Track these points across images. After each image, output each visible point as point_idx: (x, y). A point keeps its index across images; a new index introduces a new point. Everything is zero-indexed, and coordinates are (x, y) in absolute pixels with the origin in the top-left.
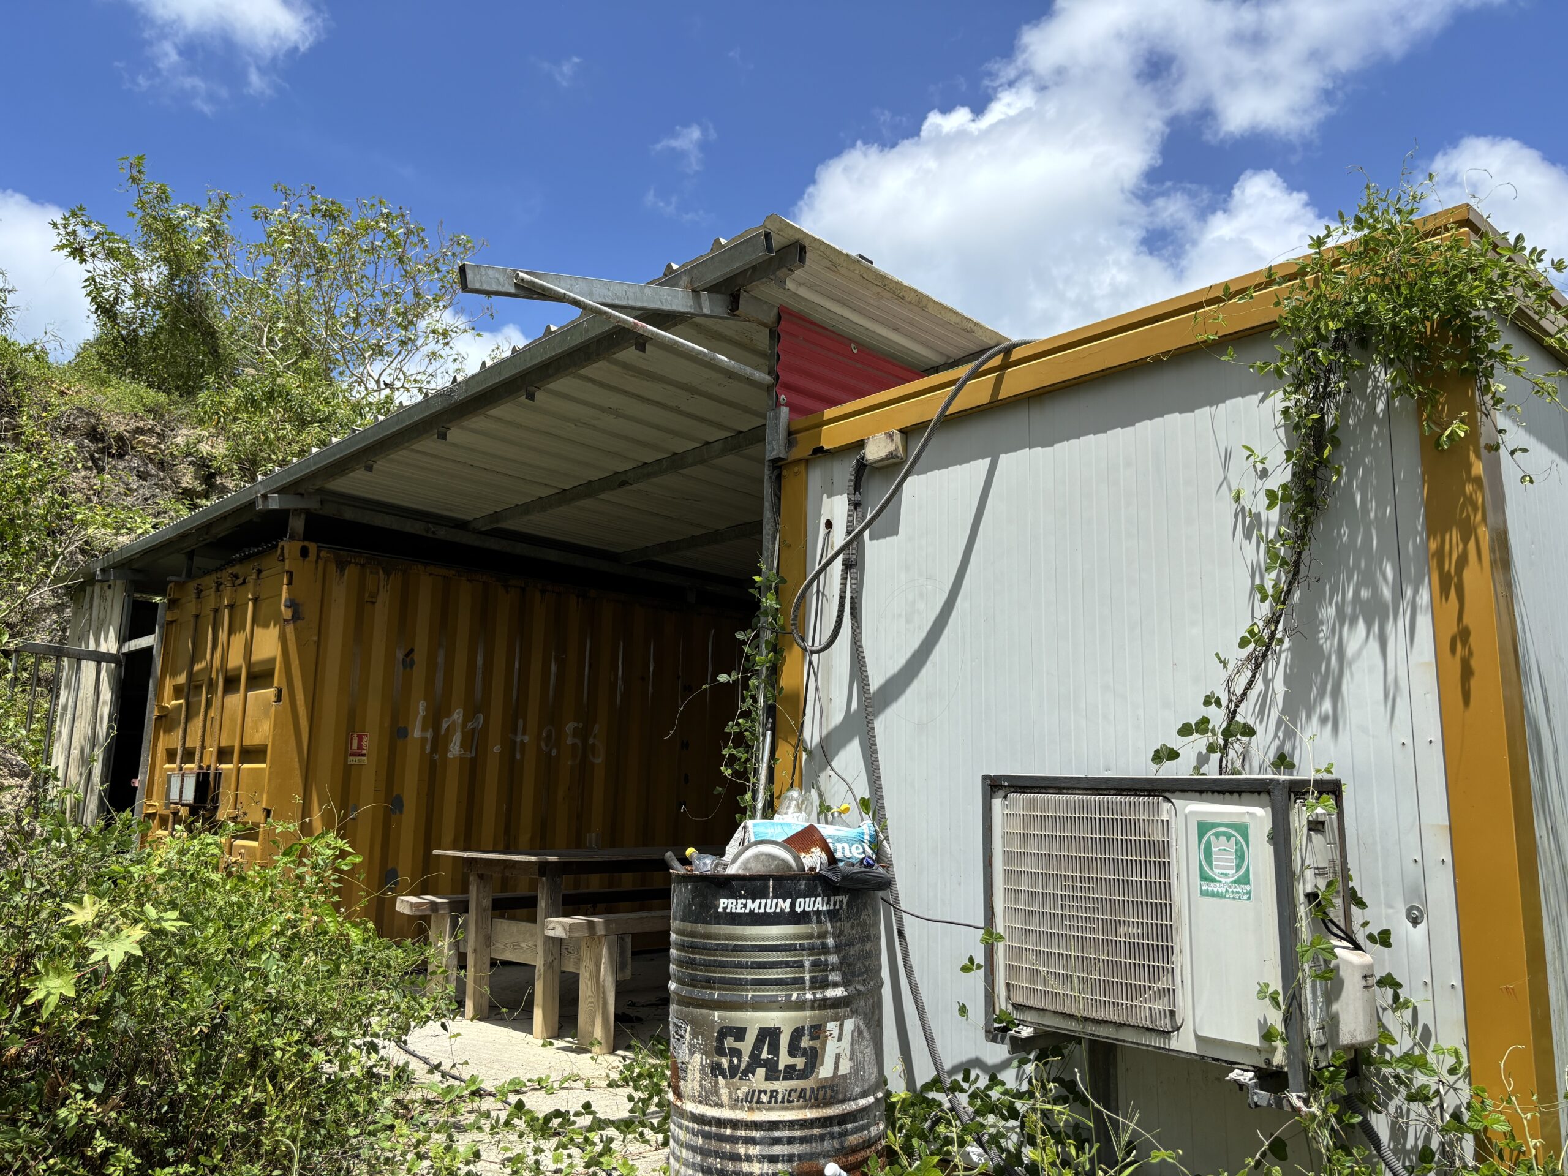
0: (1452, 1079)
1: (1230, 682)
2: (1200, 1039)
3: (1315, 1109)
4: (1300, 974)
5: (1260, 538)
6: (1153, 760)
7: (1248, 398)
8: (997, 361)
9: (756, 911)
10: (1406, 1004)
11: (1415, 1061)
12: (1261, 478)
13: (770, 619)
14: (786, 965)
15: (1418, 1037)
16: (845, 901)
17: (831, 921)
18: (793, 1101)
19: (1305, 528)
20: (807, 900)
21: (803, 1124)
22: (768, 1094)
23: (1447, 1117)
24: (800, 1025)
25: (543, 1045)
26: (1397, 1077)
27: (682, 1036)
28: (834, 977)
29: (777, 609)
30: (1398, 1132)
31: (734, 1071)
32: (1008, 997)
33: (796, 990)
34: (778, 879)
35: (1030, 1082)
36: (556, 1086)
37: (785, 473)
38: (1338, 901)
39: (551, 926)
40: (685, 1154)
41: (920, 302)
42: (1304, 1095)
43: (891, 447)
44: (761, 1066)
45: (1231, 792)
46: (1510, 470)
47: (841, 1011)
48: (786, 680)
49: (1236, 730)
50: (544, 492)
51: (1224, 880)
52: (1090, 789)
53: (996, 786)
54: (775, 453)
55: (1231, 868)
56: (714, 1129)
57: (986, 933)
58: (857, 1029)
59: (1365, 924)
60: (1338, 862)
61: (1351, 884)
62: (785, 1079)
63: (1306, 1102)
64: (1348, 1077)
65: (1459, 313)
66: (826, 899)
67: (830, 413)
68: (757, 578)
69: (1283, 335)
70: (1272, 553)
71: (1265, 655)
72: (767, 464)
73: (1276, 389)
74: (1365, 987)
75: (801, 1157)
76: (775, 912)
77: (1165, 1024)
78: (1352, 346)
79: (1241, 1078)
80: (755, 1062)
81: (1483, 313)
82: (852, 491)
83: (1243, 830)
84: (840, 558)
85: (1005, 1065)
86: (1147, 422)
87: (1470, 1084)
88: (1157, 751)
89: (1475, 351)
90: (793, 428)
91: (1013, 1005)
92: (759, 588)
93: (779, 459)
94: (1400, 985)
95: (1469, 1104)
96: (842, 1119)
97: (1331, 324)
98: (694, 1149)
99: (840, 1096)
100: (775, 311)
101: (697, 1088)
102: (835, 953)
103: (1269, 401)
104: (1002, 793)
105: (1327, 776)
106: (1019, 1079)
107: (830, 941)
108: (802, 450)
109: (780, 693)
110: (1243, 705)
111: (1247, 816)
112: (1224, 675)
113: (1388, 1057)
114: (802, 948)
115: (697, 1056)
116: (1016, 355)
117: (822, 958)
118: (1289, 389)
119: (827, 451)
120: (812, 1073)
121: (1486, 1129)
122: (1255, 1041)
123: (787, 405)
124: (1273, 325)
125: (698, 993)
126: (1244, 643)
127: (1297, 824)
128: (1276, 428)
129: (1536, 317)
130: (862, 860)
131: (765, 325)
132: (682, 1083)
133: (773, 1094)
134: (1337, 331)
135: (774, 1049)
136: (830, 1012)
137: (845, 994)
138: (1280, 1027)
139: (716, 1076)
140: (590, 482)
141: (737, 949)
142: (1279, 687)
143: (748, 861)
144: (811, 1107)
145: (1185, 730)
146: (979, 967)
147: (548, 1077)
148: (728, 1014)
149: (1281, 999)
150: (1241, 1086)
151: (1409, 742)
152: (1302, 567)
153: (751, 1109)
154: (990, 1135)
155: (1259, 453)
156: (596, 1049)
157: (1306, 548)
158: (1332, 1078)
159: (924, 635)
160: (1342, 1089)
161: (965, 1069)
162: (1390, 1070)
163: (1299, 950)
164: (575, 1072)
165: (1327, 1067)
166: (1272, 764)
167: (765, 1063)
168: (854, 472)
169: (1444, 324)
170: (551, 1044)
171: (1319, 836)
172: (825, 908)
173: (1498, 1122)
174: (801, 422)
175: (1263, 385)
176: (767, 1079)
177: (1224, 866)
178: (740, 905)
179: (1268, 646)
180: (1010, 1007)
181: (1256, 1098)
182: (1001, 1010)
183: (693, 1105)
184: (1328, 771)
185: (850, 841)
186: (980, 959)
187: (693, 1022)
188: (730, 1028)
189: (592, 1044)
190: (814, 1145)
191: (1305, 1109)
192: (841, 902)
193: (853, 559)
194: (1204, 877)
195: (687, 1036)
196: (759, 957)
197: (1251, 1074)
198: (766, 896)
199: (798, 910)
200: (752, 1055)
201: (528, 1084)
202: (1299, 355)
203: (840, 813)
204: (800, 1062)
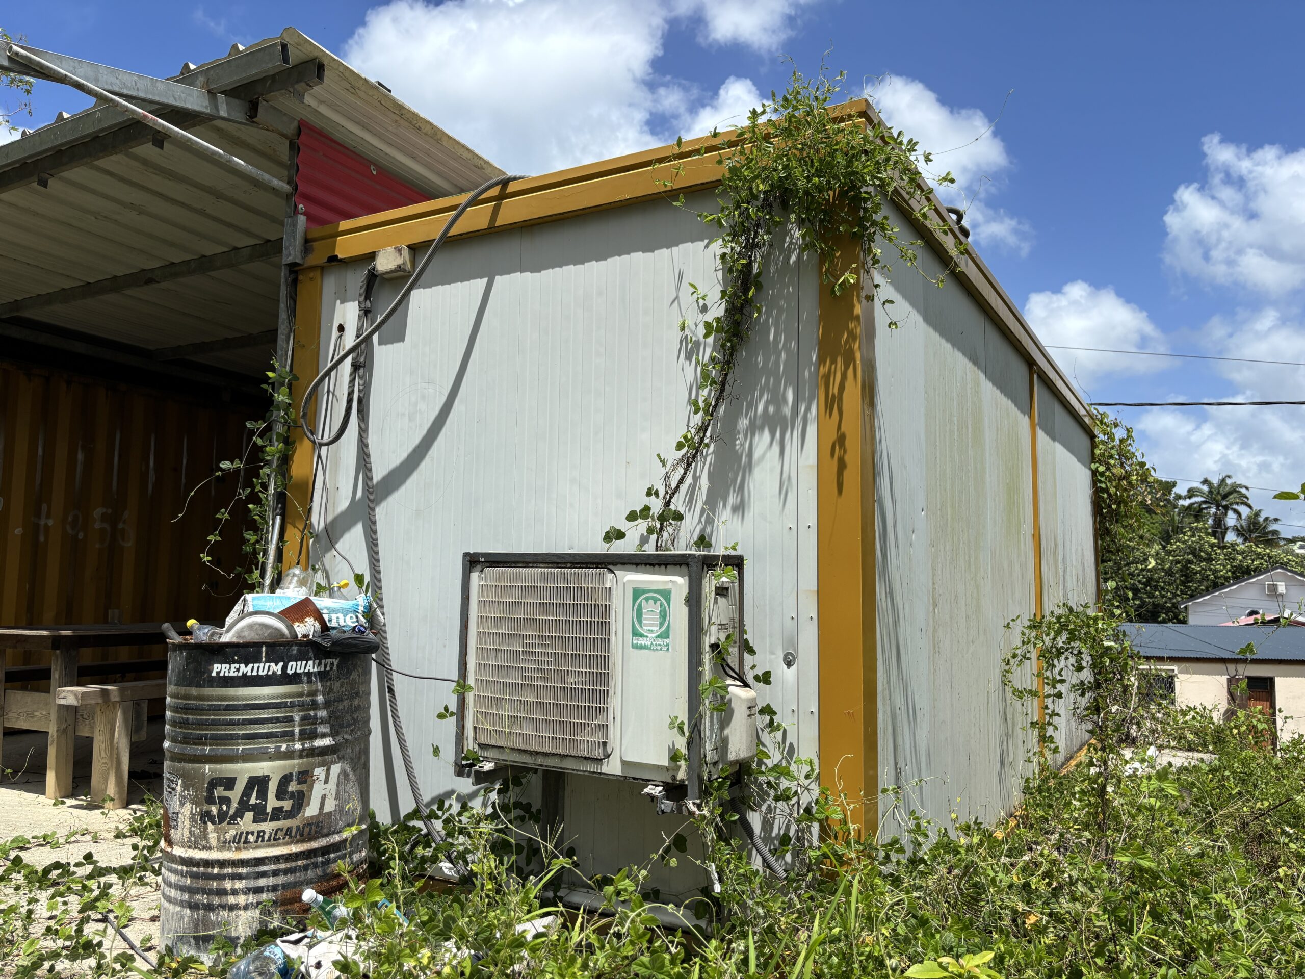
0: (807, 782)
1: (667, 477)
2: (625, 763)
3: (705, 812)
4: (701, 708)
5: (698, 362)
6: (604, 539)
7: (696, 243)
8: (495, 191)
9: (249, 674)
10: (778, 728)
11: (781, 771)
12: (702, 312)
13: (282, 414)
14: (277, 720)
15: (785, 752)
16: (336, 663)
17: (321, 681)
18: (279, 839)
19: (731, 354)
20: (299, 663)
21: (288, 858)
22: (256, 834)
23: (802, 811)
24: (288, 772)
25: (55, 804)
26: (769, 783)
27: (173, 789)
28: (322, 729)
29: (290, 404)
30: (767, 825)
31: (222, 816)
32: (475, 739)
33: (285, 742)
34: (271, 646)
35: (494, 807)
36: (62, 840)
37: (301, 277)
38: (734, 650)
39: (63, 695)
40: (173, 893)
41: (435, 135)
42: (698, 801)
43: (400, 261)
44: (250, 810)
45: (660, 565)
46: (881, 317)
47: (328, 758)
48: (297, 469)
49: (670, 516)
50: (68, 284)
51: (650, 635)
52: (552, 563)
53: (474, 562)
54: (291, 258)
55: (655, 625)
56: (202, 869)
57: (458, 684)
58: (344, 773)
59: (753, 667)
60: (737, 620)
61: (745, 637)
62: (272, 820)
63: (699, 807)
64: (731, 786)
65: (854, 187)
66: (317, 662)
67: (344, 225)
68: (270, 374)
69: (725, 192)
70: (705, 375)
71: (694, 456)
72: (283, 267)
73: (718, 237)
74: (749, 716)
75: (285, 886)
76: (267, 675)
77: (598, 753)
78: (776, 207)
79: (653, 792)
80: (244, 807)
81: (871, 189)
82: (363, 299)
83: (666, 595)
84: (349, 360)
85: (473, 795)
86: (617, 258)
87: (819, 785)
88: (607, 533)
89: (864, 219)
90: (310, 236)
91: (479, 745)
92: (273, 384)
93: (295, 264)
94: (775, 713)
95: (817, 800)
96: (325, 850)
97: (761, 186)
98: (182, 889)
99: (325, 831)
100: (295, 124)
101: (187, 834)
102: (324, 708)
103: (712, 246)
104: (479, 567)
105: (733, 553)
106: (484, 804)
107: (320, 698)
108: (318, 257)
109: (289, 481)
110: (676, 496)
111: (670, 584)
112: (663, 471)
113: (763, 769)
114: (293, 705)
115: (188, 806)
116: (513, 187)
117: (312, 713)
118: (727, 238)
119: (341, 260)
120: (298, 812)
121: (827, 818)
122: (665, 762)
123: (305, 214)
124: (718, 183)
125: (190, 749)
126: (680, 446)
127: (707, 590)
128: (716, 270)
129: (907, 197)
130: (354, 628)
131: (283, 135)
132: (172, 831)
133: (260, 835)
134: (765, 192)
135: (263, 794)
136: (317, 759)
137: (333, 743)
138: (684, 750)
139: (205, 823)
140: (115, 277)
141: (228, 708)
142: (704, 482)
143: (242, 629)
144: (297, 842)
145: (632, 517)
146: (452, 714)
147: (55, 833)
148: (218, 766)
149: (686, 728)
150: (652, 798)
151: (794, 527)
152: (727, 386)
153: (238, 849)
154: (458, 852)
155: (701, 292)
156: (109, 804)
157: (731, 371)
158: (719, 788)
159: (424, 432)
160: (726, 795)
161: (440, 801)
162: (764, 778)
163: (701, 688)
164: (84, 827)
165: (717, 779)
166: (695, 543)
167: (254, 808)
168: (365, 280)
169: (843, 194)
170: (63, 803)
171: (724, 599)
172: (316, 670)
173: (835, 812)
174: (317, 231)
175: (707, 234)
176: (254, 822)
177: (651, 625)
178: (233, 670)
179: (697, 450)
180: (476, 747)
181: (663, 807)
182: (468, 750)
183: (182, 850)
184: (734, 548)
185: (345, 612)
186: (453, 708)
187: (185, 776)
188: (221, 778)
189: (104, 800)
190: (298, 874)
191: (697, 812)
192: (332, 664)
193: (362, 361)
194: (636, 634)
195: (179, 789)
196: (251, 714)
197: (660, 788)
198: (259, 661)
199: (290, 672)
200: (241, 802)
201: (32, 841)
202: (736, 209)
203: (339, 588)
204: (287, 805)
